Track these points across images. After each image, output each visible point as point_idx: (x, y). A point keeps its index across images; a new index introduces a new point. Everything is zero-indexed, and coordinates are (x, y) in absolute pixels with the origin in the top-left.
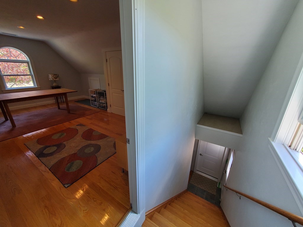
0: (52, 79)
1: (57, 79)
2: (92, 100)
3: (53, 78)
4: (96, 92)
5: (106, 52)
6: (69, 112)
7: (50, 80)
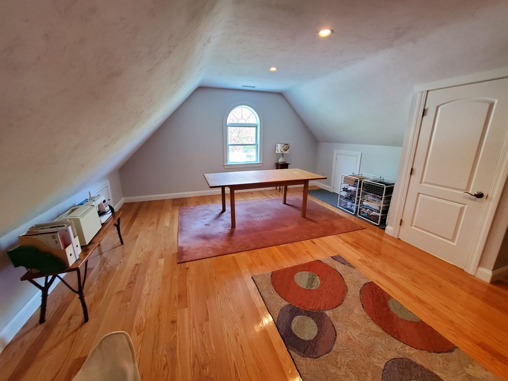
0: (280, 152)
1: (286, 152)
2: (341, 196)
3: (282, 150)
4: (361, 182)
5: (428, 91)
6: (304, 216)
7: (277, 152)
